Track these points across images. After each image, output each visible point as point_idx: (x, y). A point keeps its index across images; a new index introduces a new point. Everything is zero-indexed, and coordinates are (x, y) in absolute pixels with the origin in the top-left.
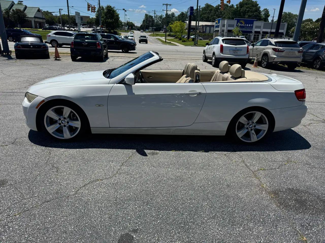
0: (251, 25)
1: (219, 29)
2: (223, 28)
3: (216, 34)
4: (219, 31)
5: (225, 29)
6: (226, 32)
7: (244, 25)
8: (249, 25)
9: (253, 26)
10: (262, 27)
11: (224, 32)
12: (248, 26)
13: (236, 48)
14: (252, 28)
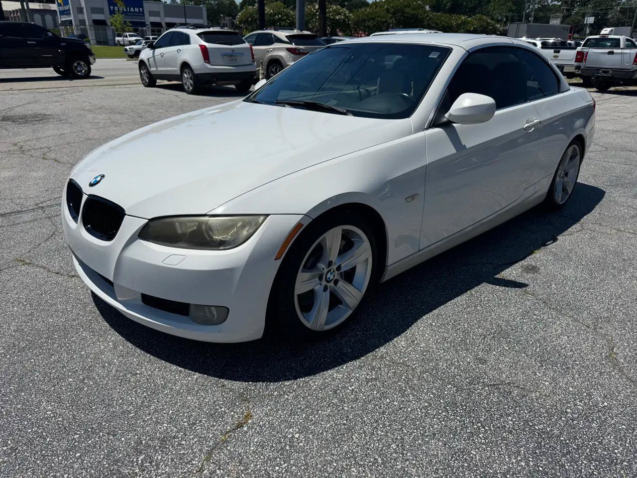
0: (139, 10)
1: (72, 18)
2: (80, 17)
3: (67, 30)
4: (74, 24)
5: (86, 19)
6: (90, 26)
7: (125, 10)
8: (136, 9)
9: (143, 10)
10: (162, 13)
11: (85, 25)
12: (135, 12)
14: (144, 15)
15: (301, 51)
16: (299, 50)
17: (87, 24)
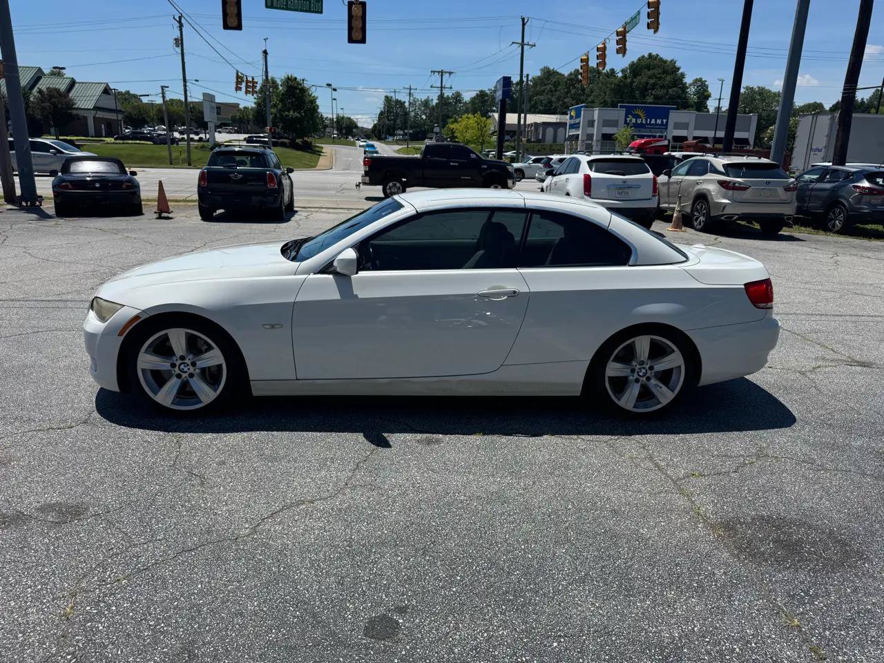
0: (662, 122)
1: (580, 132)
2: (589, 131)
3: (572, 145)
4: (580, 139)
5: (595, 133)
6: (597, 141)
7: (644, 122)
9: (667, 122)
10: (692, 125)
11: (592, 140)
12: (656, 124)
13: (624, 182)
14: (666, 128)
15: (737, 185)
16: (734, 184)
17: (595, 138)
